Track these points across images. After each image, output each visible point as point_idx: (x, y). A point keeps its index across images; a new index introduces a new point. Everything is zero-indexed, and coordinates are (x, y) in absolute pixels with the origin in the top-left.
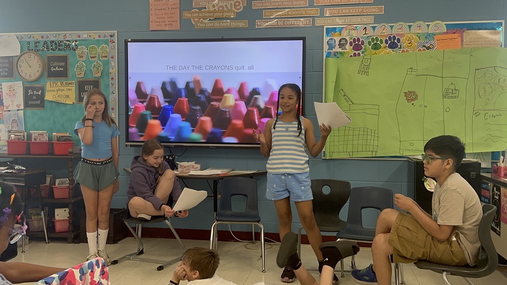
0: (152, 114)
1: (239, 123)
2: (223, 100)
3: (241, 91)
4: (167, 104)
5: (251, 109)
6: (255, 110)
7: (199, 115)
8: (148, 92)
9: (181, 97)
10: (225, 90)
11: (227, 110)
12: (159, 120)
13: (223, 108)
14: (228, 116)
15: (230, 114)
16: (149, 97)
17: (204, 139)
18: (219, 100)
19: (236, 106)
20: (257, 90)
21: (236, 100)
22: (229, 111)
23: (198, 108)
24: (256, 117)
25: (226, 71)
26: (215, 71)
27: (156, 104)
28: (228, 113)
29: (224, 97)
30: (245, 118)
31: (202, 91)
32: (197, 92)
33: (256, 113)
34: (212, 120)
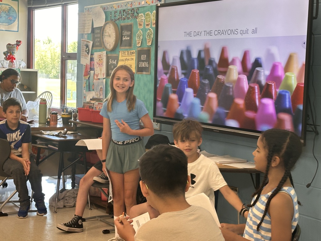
0: (173, 87)
1: (240, 102)
2: (228, 73)
3: (244, 62)
4: (183, 76)
5: (252, 85)
6: (256, 87)
7: (207, 90)
8: (171, 62)
9: (194, 69)
10: (230, 60)
11: (231, 86)
12: (177, 94)
13: (228, 83)
14: (231, 94)
15: (233, 91)
16: (171, 68)
17: (210, 119)
18: (224, 73)
19: (239, 80)
20: (259, 60)
21: (239, 74)
22: (232, 87)
23: (207, 82)
24: (257, 97)
25: (232, 36)
26: (222, 37)
27: (176, 76)
28: (231, 90)
29: (229, 69)
30: (246, 97)
31: (211, 62)
32: (207, 62)
33: (257, 91)
34: (218, 97)
